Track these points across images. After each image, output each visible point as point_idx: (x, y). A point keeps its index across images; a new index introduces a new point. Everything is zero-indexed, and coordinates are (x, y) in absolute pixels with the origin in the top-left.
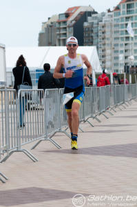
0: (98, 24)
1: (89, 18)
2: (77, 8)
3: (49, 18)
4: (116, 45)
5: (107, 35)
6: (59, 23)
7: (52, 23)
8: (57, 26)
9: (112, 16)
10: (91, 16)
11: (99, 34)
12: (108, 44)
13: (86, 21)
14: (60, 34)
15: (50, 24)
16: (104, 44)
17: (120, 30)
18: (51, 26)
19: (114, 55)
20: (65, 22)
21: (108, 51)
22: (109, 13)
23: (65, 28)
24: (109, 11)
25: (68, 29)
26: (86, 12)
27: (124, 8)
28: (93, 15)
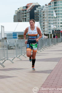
0: (41, 11)
1: (37, 8)
2: (31, 4)
3: (18, 9)
4: (50, 21)
5: (45, 16)
6: (23, 11)
7: (20, 11)
8: (22, 12)
9: (47, 7)
10: (37, 7)
11: (42, 16)
12: (46, 20)
13: (35, 9)
14: (23, 16)
15: (19, 11)
16: (44, 20)
17: (51, 17)
18: (19, 12)
19: (49, 25)
20: (26, 10)
21: (46, 24)
22: (46, 6)
23: (26, 13)
24: (46, 5)
25: (27, 13)
26: (35, 6)
27: (53, 4)
28: (39, 7)
